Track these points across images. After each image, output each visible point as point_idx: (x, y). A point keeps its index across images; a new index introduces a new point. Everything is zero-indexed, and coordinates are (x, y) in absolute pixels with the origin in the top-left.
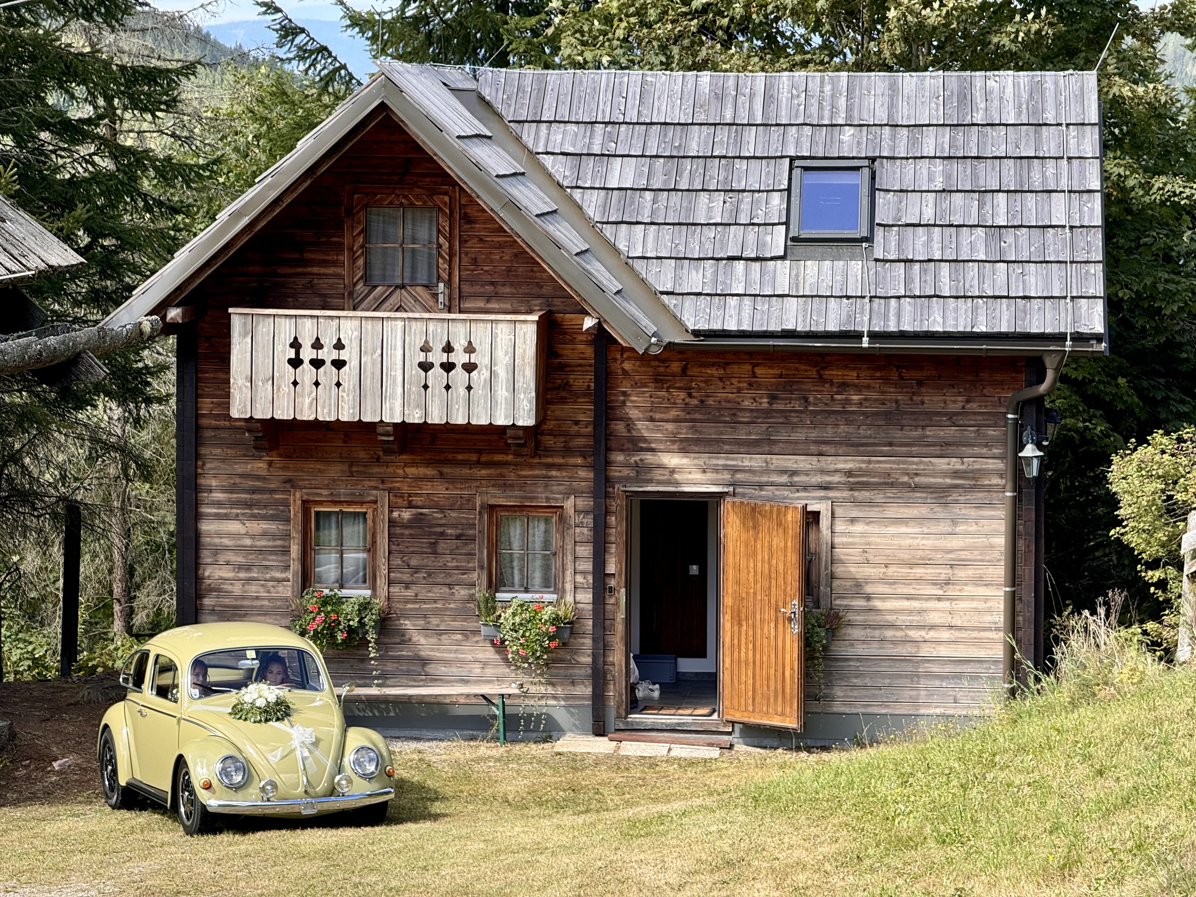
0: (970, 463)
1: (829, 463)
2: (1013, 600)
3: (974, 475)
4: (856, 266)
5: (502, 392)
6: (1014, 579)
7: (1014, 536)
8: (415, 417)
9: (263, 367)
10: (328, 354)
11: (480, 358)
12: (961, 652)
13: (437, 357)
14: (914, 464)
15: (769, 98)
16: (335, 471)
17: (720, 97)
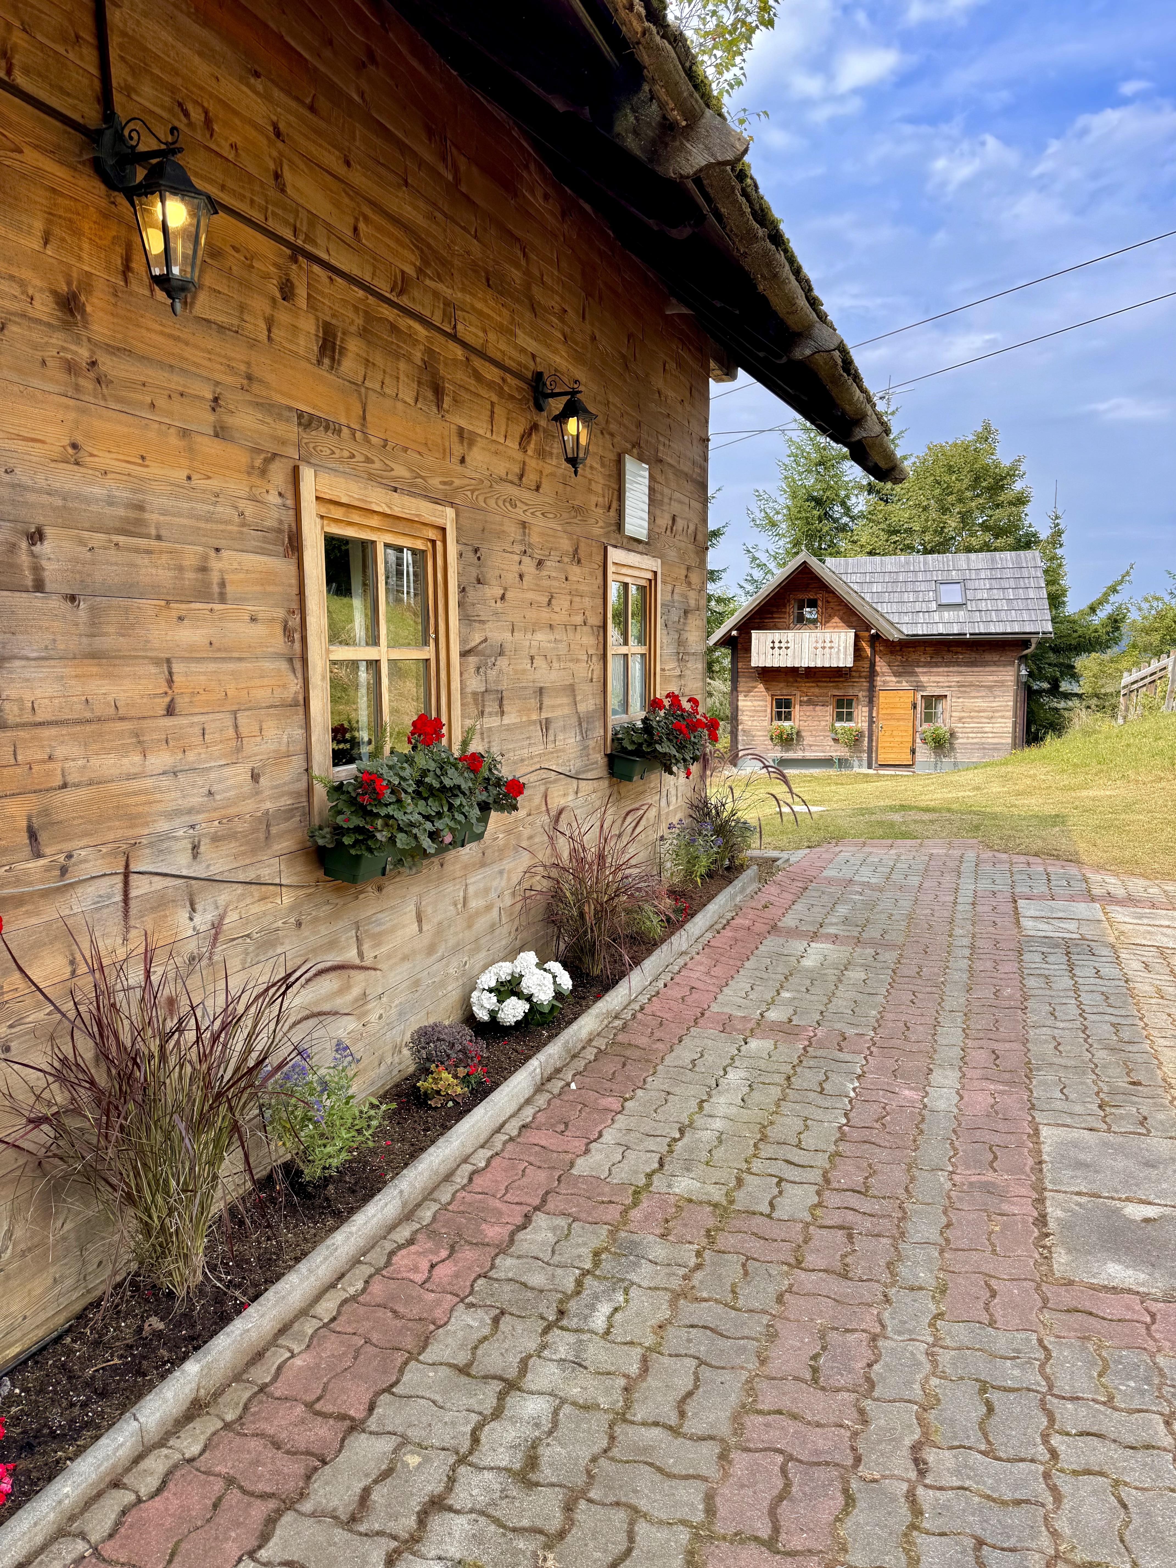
0: (1000, 678)
1: (951, 679)
2: (1015, 723)
3: (1003, 681)
4: (962, 613)
5: (842, 656)
6: (1015, 716)
7: (1016, 702)
8: (812, 665)
9: (762, 650)
10: (783, 645)
11: (835, 645)
12: (996, 741)
13: (819, 645)
14: (981, 678)
15: (925, 563)
16: (782, 685)
17: (908, 563)
